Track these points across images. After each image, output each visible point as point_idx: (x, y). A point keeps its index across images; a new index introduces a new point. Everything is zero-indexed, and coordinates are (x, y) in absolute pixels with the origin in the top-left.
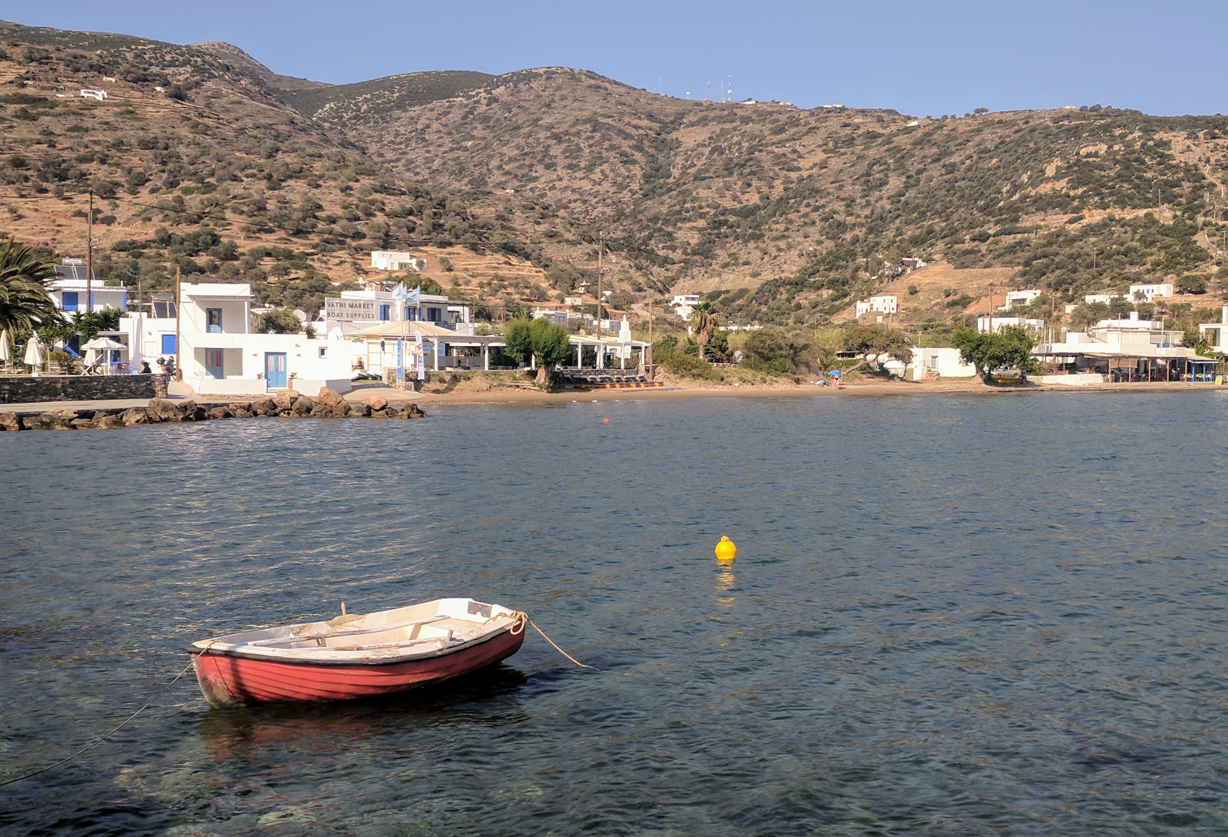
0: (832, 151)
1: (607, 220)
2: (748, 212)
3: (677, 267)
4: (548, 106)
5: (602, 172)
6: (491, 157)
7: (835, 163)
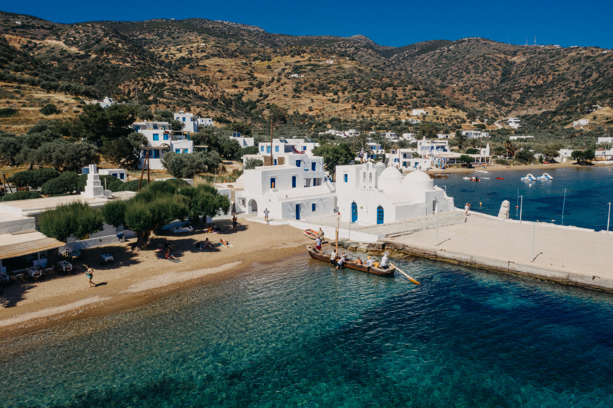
0: (572, 64)
1: (487, 90)
2: (538, 87)
3: (512, 107)
4: (468, 51)
5: (486, 74)
6: (448, 70)
7: (573, 68)
